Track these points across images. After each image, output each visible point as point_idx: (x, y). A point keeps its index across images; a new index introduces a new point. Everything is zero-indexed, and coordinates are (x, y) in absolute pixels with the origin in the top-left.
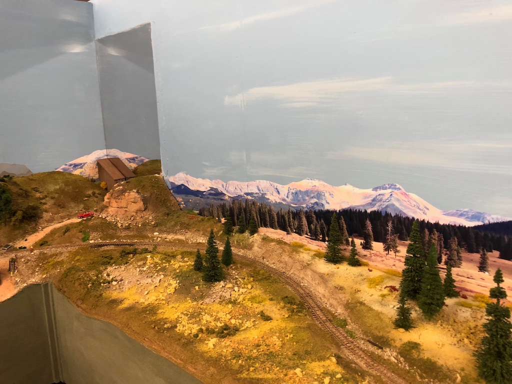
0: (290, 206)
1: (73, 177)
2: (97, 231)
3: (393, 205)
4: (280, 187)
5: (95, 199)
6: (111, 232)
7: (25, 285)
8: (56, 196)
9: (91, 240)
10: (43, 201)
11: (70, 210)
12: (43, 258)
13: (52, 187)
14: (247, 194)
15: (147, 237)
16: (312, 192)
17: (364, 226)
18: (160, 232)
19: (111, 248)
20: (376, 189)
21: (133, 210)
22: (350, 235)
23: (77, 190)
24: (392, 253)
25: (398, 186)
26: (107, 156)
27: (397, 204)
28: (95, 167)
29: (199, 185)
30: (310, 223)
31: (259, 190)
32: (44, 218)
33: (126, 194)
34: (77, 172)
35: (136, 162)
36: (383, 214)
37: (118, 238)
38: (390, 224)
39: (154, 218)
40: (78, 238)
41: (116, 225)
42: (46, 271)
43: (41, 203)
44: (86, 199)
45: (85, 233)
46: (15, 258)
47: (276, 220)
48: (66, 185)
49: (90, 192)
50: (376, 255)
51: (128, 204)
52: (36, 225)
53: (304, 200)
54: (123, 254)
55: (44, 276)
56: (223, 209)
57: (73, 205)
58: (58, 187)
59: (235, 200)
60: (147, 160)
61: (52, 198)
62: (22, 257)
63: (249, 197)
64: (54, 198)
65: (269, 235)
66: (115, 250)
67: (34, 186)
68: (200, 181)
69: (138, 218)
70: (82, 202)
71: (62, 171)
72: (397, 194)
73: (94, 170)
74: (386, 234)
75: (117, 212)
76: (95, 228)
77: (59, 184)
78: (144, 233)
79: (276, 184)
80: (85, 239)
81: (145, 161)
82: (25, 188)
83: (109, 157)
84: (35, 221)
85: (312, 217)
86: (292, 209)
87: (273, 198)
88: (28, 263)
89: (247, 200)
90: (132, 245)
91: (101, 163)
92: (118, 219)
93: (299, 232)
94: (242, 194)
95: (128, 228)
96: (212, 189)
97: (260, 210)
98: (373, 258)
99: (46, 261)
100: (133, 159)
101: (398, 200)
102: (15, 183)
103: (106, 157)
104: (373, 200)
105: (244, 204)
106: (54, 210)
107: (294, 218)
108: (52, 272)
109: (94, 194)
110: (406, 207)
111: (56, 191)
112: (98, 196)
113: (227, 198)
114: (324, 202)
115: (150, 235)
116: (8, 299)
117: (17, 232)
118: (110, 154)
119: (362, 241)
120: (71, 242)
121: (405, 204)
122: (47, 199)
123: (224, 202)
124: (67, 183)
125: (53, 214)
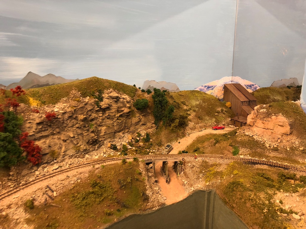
1: (208, 97)
2: (245, 147)
5: (223, 115)
6: (259, 150)
7: (192, 189)
8: (197, 109)
9: (241, 155)
10: (189, 112)
11: (206, 122)
12: (205, 166)
13: (194, 103)
15: (298, 163)
19: (265, 168)
21: (279, 133)
23: (211, 107)
26: (232, 81)
28: (222, 90)
32: (189, 126)
33: (273, 117)
34: (209, 92)
35: (252, 88)
37: (267, 157)
39: (301, 144)
40: (229, 151)
41: (263, 145)
42: (208, 179)
43: (187, 114)
44: (217, 114)
45: (235, 147)
46: (182, 161)
48: (204, 102)
49: (219, 109)
51: (274, 127)
52: (184, 130)
54: (283, 178)
55: (208, 184)
57: (207, 118)
58: (198, 103)
60: (258, 88)
61: (194, 111)
62: (189, 162)
64: (196, 111)
66: (269, 171)
67: (182, 101)
69: (284, 141)
70: (214, 116)
71: (199, 90)
73: (221, 92)
75: (263, 132)
76: (244, 144)
77: (198, 100)
78: (294, 158)
80: (235, 153)
81: (257, 89)
82: (177, 101)
83: (233, 83)
84: (183, 127)
88: (193, 168)
90: (287, 169)
91: (228, 87)
92: (265, 139)
95: (276, 150)
99: (208, 169)
100: (250, 86)
102: (171, 97)
103: (231, 83)
106: (195, 120)
108: (214, 181)
109: (222, 110)
111: (197, 106)
112: (225, 113)
115: (300, 161)
116: (182, 201)
117: (173, 135)
118: (234, 80)
120: (223, 154)
122: (191, 111)
124: (204, 100)
125: (195, 124)
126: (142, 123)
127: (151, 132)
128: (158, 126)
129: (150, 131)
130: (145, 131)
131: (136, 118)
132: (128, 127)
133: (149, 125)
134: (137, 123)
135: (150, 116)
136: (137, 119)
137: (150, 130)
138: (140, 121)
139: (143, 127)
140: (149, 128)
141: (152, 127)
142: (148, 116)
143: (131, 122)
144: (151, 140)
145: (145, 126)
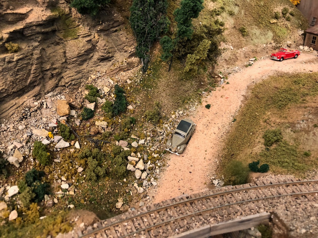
8: (236, 10)
10: (219, 19)
11: (255, 41)
32: (223, 55)
44: (274, 21)
57: (257, 32)
61: (231, 14)
64: (233, 14)
70: (269, 26)
106: (235, 39)
109: (285, 12)
112: (291, 17)
117: (188, 85)
122: (224, 14)
125: (234, 47)
126: (101, 54)
127: (129, 82)
128: (148, 62)
129: (125, 78)
130: (111, 81)
131: (80, 39)
132: (54, 72)
133: (121, 58)
134: (84, 57)
135: (121, 32)
136: (81, 45)
137: (124, 74)
138: (93, 49)
139: (105, 67)
140: (121, 69)
141: (130, 66)
142: (116, 31)
143: (65, 53)
144: (130, 107)
145: (111, 63)
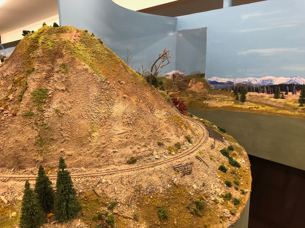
0: (260, 85)
2: (191, 93)
3: (296, 82)
4: (257, 79)
6: (195, 94)
9: (190, 96)
14: (243, 82)
16: (269, 80)
17: (286, 88)
18: (211, 95)
20: (291, 78)
21: (200, 88)
22: (281, 91)
24: (294, 95)
25: (298, 76)
27: (297, 81)
28: (172, 76)
29: (223, 81)
30: (267, 89)
31: (249, 80)
33: (198, 83)
36: (292, 84)
38: (294, 87)
40: (186, 95)
41: (196, 92)
47: (254, 89)
50: (289, 96)
51: (199, 86)
53: (266, 82)
54: (204, 99)
56: (233, 88)
59: (238, 84)
63: (244, 83)
65: (251, 94)
66: (200, 98)
68: (223, 79)
69: (202, 90)
72: (297, 79)
74: (293, 90)
75: (195, 88)
77: (165, 81)
78: (206, 95)
79: (255, 78)
80: (188, 96)
81: (186, 76)
85: (268, 87)
86: (261, 85)
87: (254, 83)
89: (243, 84)
92: (196, 90)
93: (263, 92)
94: (241, 82)
95: (200, 93)
96: (228, 81)
97: (248, 87)
98: (288, 97)
100: (183, 75)
101: (298, 80)
103: (175, 73)
104: (290, 81)
105: (242, 86)
107: (261, 88)
110: (300, 82)
111: (165, 83)
113: (235, 84)
114: (273, 83)
115: (208, 95)
118: (177, 72)
119: (285, 93)
120: (184, 96)
121: (299, 81)
123: (233, 85)
124: (167, 81)
